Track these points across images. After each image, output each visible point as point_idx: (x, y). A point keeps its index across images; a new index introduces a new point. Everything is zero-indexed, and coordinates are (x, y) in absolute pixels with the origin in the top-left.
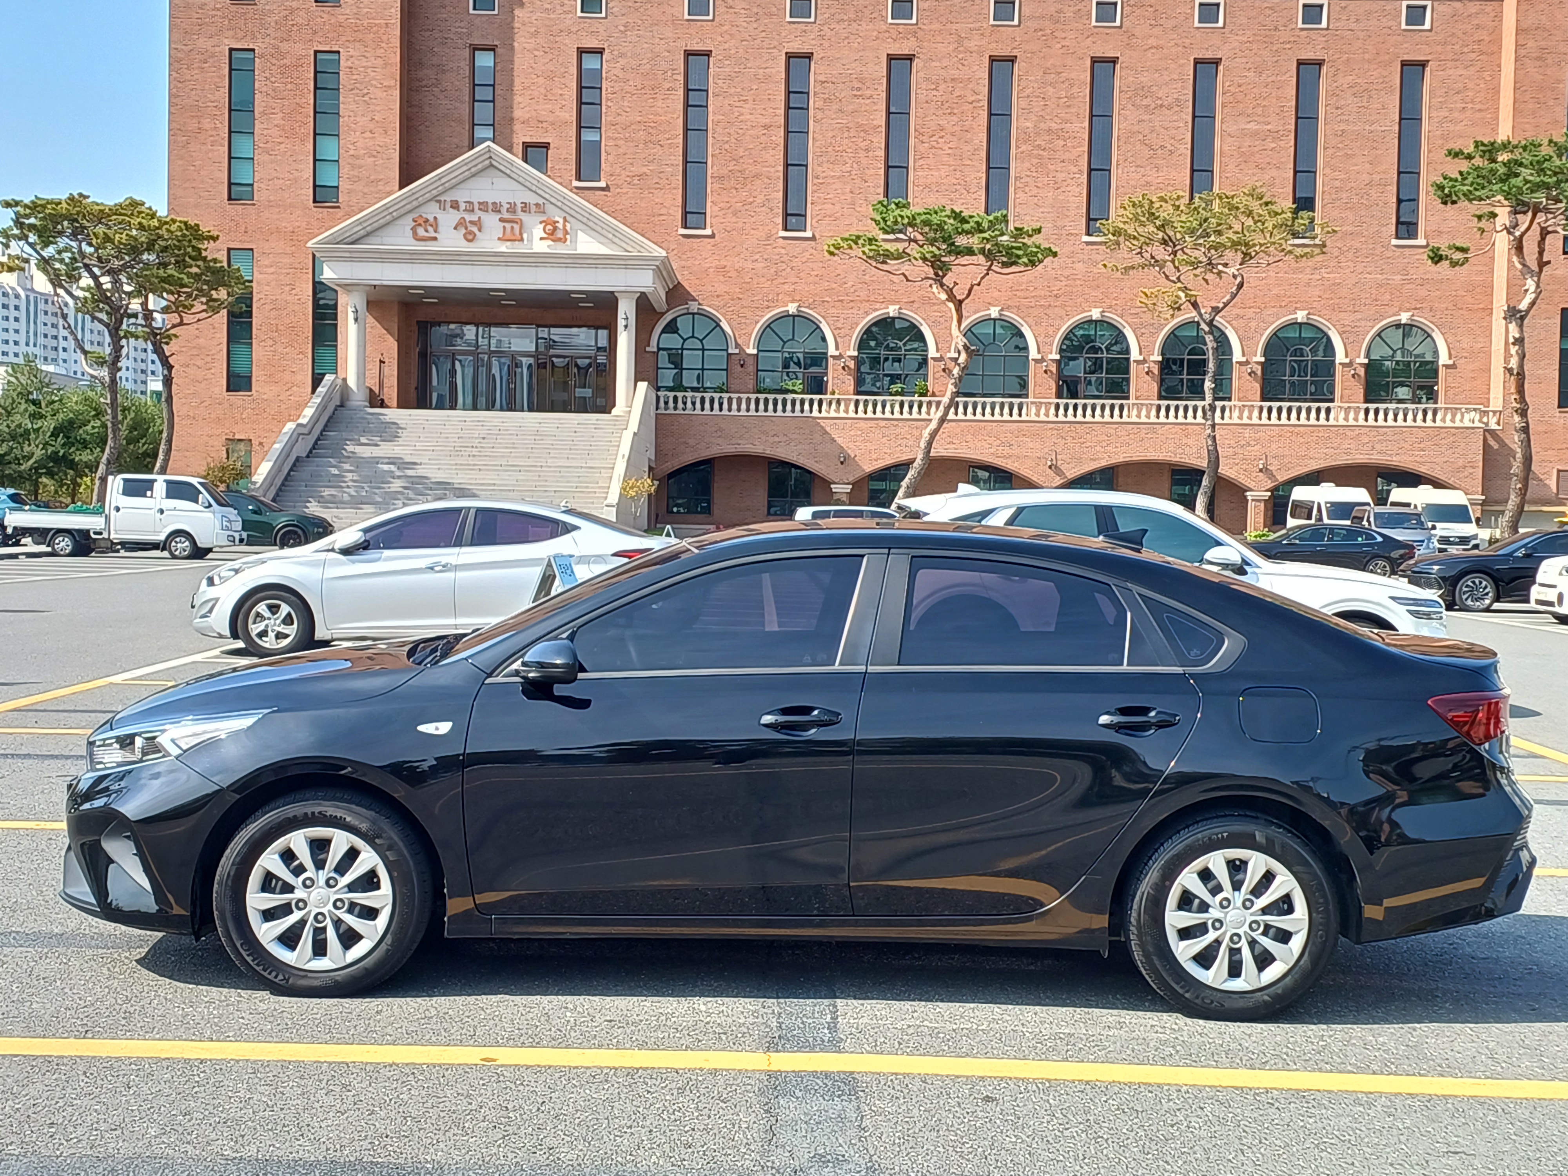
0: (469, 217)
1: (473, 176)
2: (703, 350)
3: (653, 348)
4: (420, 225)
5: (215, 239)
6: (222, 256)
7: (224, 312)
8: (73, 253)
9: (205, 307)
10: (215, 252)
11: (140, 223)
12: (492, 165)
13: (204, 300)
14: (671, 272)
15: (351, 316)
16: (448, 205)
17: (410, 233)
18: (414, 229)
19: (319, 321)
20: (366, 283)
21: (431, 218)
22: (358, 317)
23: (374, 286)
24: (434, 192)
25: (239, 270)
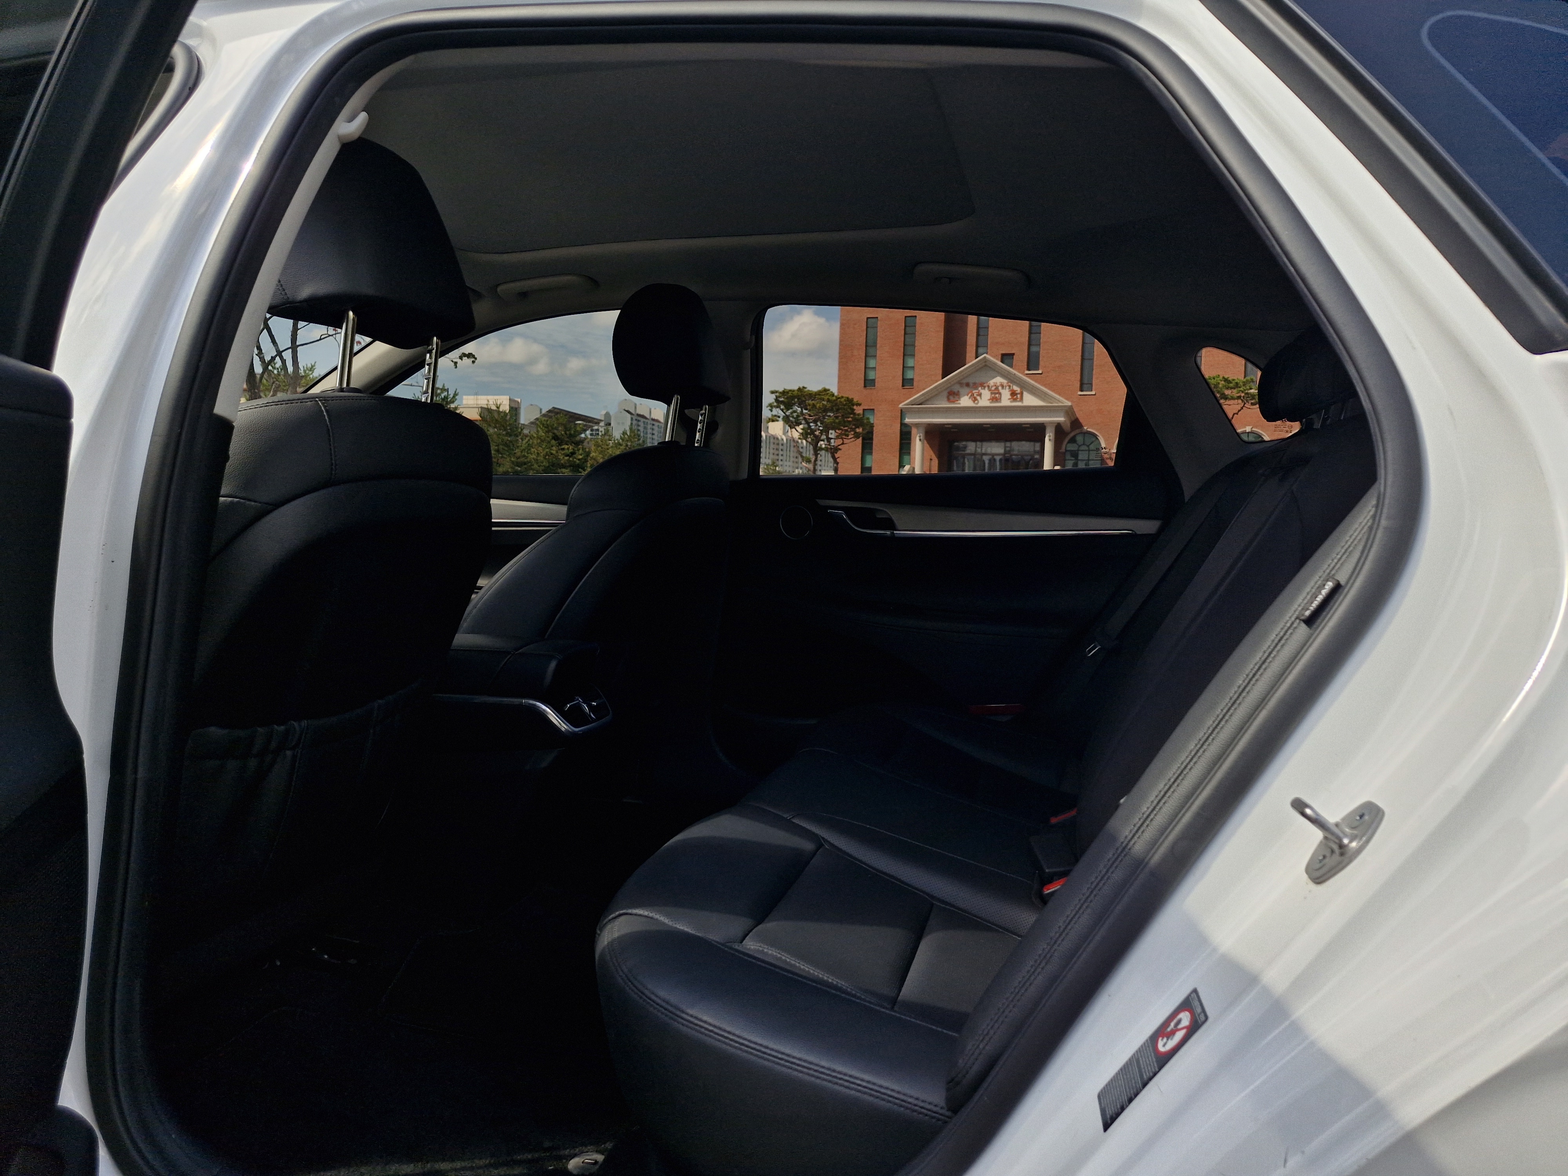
0: (974, 391)
1: (977, 371)
2: (1089, 451)
3: (1063, 450)
4: (952, 395)
5: (859, 405)
6: (861, 412)
7: (861, 438)
8: (798, 413)
9: (852, 436)
10: (858, 410)
11: (828, 399)
12: (986, 366)
13: (852, 433)
14: (1073, 413)
15: (918, 438)
16: (965, 385)
17: (946, 399)
18: (949, 397)
19: (903, 441)
20: (925, 424)
21: (956, 391)
22: (920, 440)
23: (929, 424)
24: (959, 379)
25: (868, 419)
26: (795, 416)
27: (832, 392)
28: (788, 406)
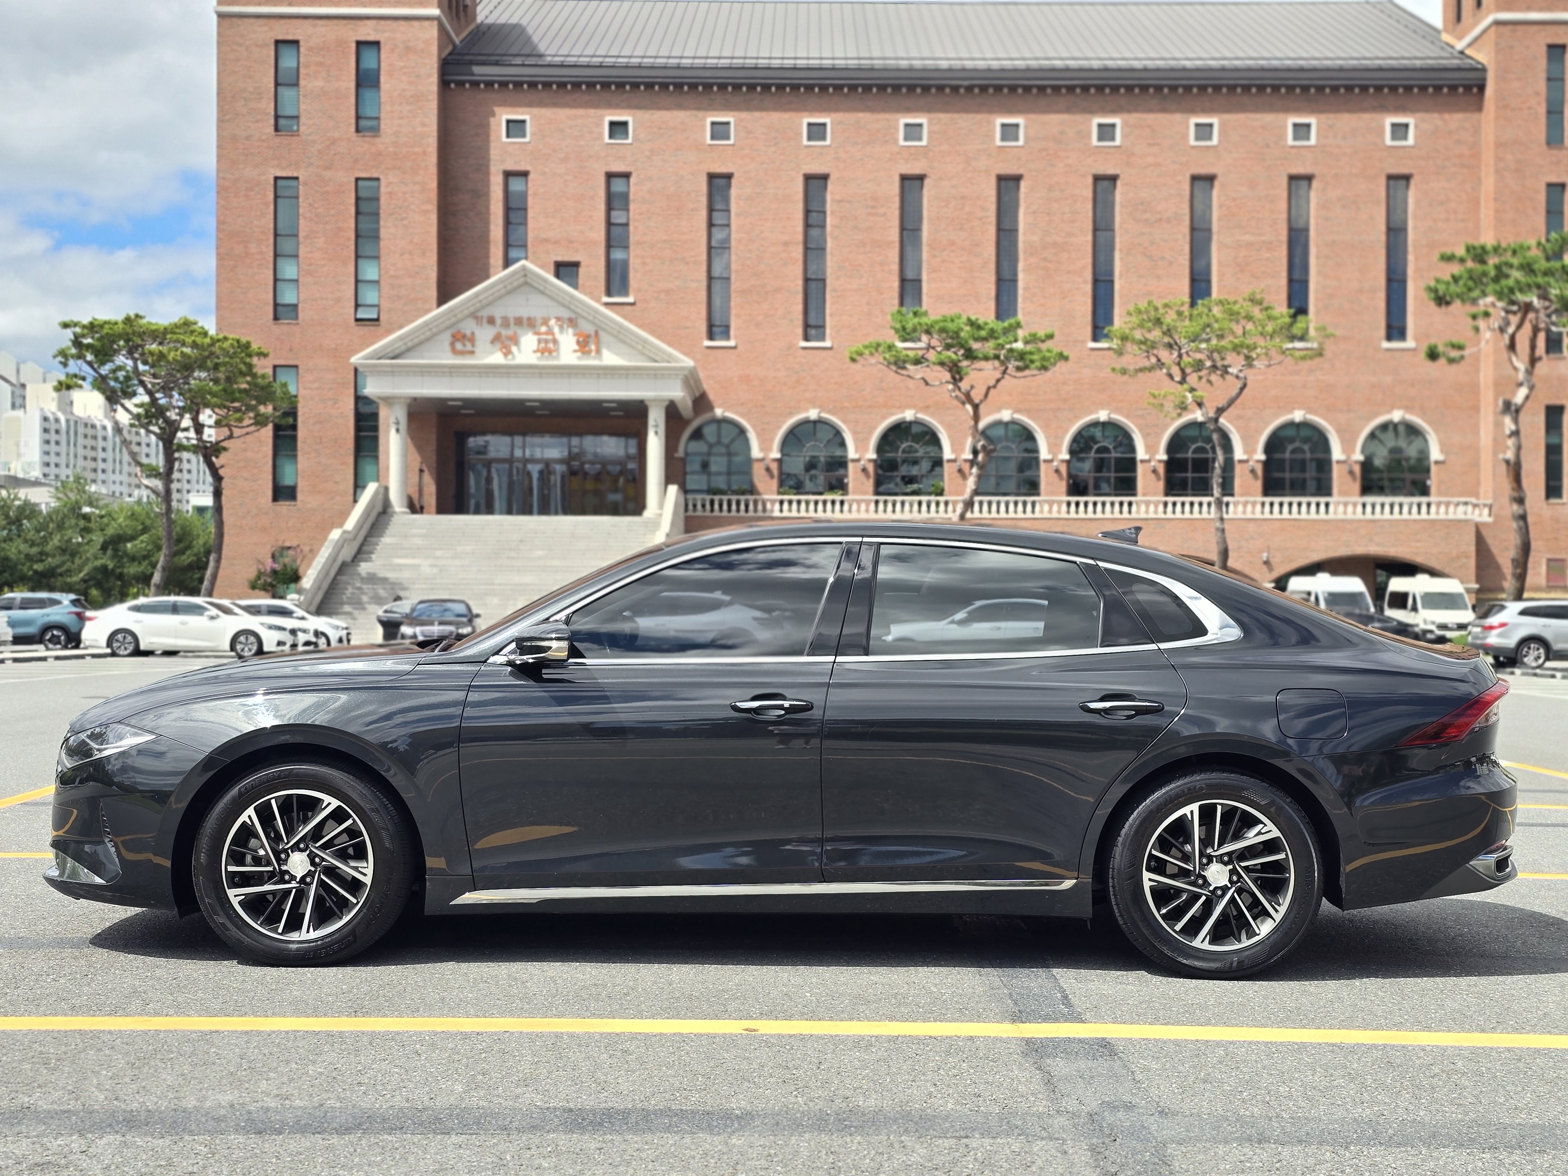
0: (504, 332)
1: (509, 293)
2: (729, 455)
3: (680, 453)
4: (458, 340)
5: (262, 355)
6: (269, 371)
7: (270, 426)
8: (127, 372)
9: (252, 421)
10: (263, 367)
11: (194, 342)
12: (526, 283)
13: (252, 415)
14: (698, 381)
15: (392, 428)
16: (485, 321)
17: (447, 347)
18: (452, 345)
19: (362, 434)
20: (405, 398)
21: (468, 333)
22: (398, 430)
23: (415, 399)
24: (472, 309)
25: (285, 385)
26: (121, 379)
27: (202, 328)
28: (104, 353)
